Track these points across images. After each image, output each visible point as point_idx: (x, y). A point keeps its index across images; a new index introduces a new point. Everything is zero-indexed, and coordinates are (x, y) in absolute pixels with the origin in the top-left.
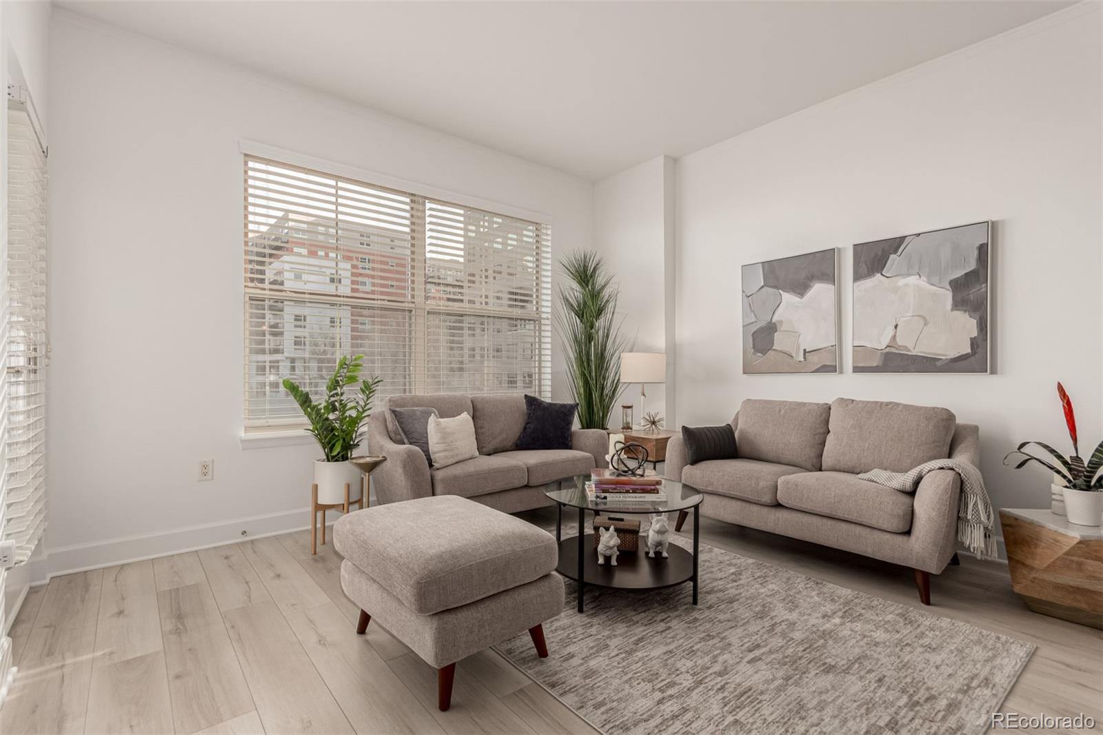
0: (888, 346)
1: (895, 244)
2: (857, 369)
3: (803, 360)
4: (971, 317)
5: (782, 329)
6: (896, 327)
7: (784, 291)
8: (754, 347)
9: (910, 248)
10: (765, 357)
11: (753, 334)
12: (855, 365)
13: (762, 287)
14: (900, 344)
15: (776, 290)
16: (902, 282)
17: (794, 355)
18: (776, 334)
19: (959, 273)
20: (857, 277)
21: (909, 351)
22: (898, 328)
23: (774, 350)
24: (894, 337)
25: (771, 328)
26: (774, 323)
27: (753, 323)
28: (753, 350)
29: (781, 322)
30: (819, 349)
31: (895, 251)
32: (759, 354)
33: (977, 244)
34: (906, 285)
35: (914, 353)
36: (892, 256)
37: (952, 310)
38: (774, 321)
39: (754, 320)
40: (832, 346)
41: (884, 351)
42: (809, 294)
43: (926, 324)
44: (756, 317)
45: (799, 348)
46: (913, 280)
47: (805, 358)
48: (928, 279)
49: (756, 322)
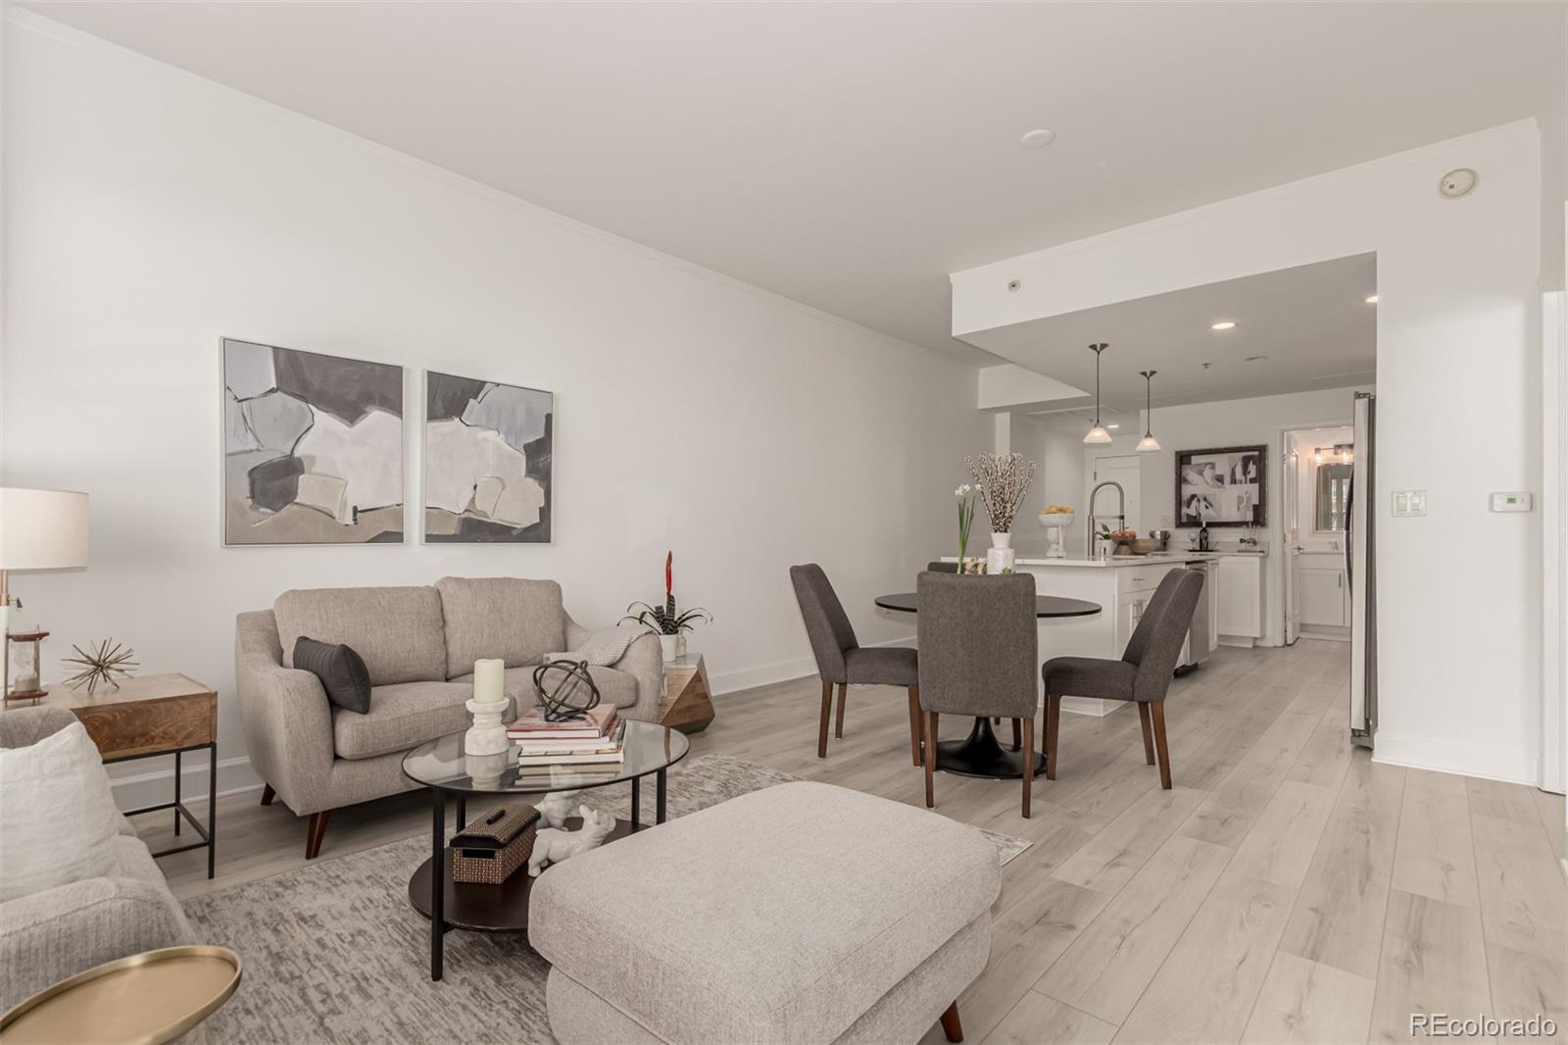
0: (466, 510)
1: (475, 388)
2: (430, 539)
3: (350, 522)
4: (540, 485)
5: (313, 470)
6: (475, 487)
7: (317, 407)
8: (253, 496)
9: (490, 395)
10: (277, 515)
11: (251, 473)
12: (429, 533)
13: (272, 391)
14: (479, 508)
15: (303, 404)
16: (482, 434)
17: (337, 516)
18: (301, 477)
19: (531, 439)
20: (432, 416)
21: (488, 517)
22: (478, 488)
23: (297, 504)
24: (473, 500)
25: (291, 468)
26: (299, 459)
27: (251, 451)
28: (250, 501)
29: (312, 459)
30: (378, 509)
31: (476, 397)
32: (262, 510)
33: (545, 413)
34: (485, 440)
35: (492, 520)
36: (472, 401)
37: (526, 476)
38: (297, 454)
39: (253, 445)
40: (398, 505)
41: (462, 516)
42: (364, 421)
43: (504, 488)
44: (258, 441)
45: (345, 504)
46: (491, 435)
47: (355, 520)
48: (506, 437)
49: (258, 450)
